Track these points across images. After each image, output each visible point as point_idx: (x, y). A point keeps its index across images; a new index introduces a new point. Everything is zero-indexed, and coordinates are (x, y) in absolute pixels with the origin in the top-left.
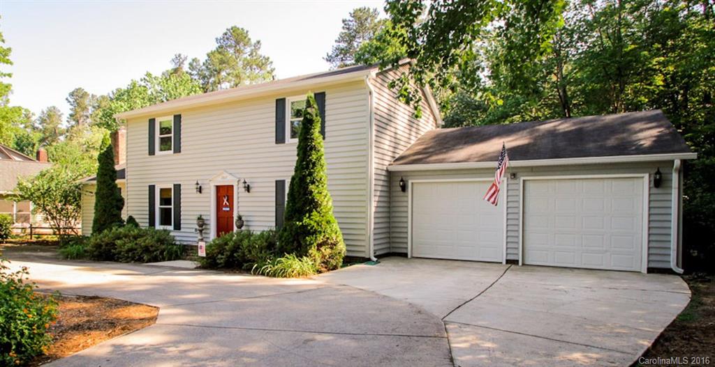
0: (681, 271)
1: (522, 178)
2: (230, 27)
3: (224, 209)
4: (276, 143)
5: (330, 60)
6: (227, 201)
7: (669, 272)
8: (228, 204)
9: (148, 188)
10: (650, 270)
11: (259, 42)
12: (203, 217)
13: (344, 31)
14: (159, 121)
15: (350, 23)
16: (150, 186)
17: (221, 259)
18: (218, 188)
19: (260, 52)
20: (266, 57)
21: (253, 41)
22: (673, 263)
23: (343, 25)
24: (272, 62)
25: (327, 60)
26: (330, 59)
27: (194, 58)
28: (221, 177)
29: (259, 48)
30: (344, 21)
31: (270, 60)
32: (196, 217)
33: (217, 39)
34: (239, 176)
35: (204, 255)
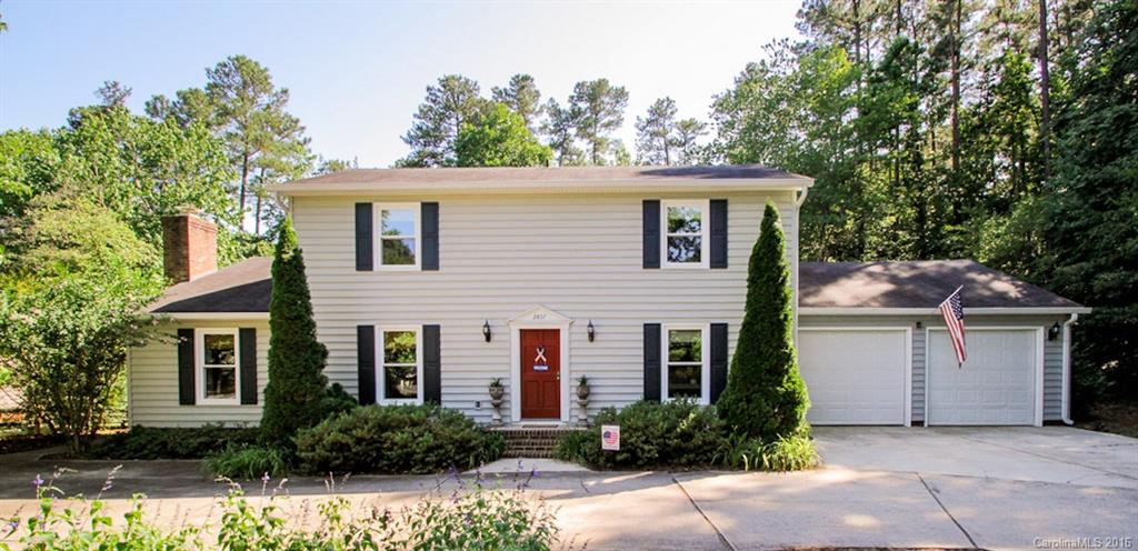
0: (1071, 422)
1: (928, 328)
2: (234, 56)
3: (536, 368)
4: (644, 267)
5: (411, 143)
6: (544, 354)
7: (1060, 423)
8: (545, 360)
9: (355, 332)
10: (1046, 423)
11: (285, 92)
12: (502, 382)
13: (426, 103)
14: (382, 208)
15: (439, 94)
16: (360, 328)
17: (651, 450)
18: (525, 334)
19: (284, 110)
20: (294, 117)
21: (277, 89)
22: (1064, 415)
23: (427, 94)
24: (303, 128)
25: (407, 142)
26: (410, 140)
27: (158, 94)
28: (532, 316)
29: (286, 101)
30: (429, 89)
31: (300, 125)
32: (489, 383)
33: (208, 71)
34: (570, 314)
35: (616, 446)
